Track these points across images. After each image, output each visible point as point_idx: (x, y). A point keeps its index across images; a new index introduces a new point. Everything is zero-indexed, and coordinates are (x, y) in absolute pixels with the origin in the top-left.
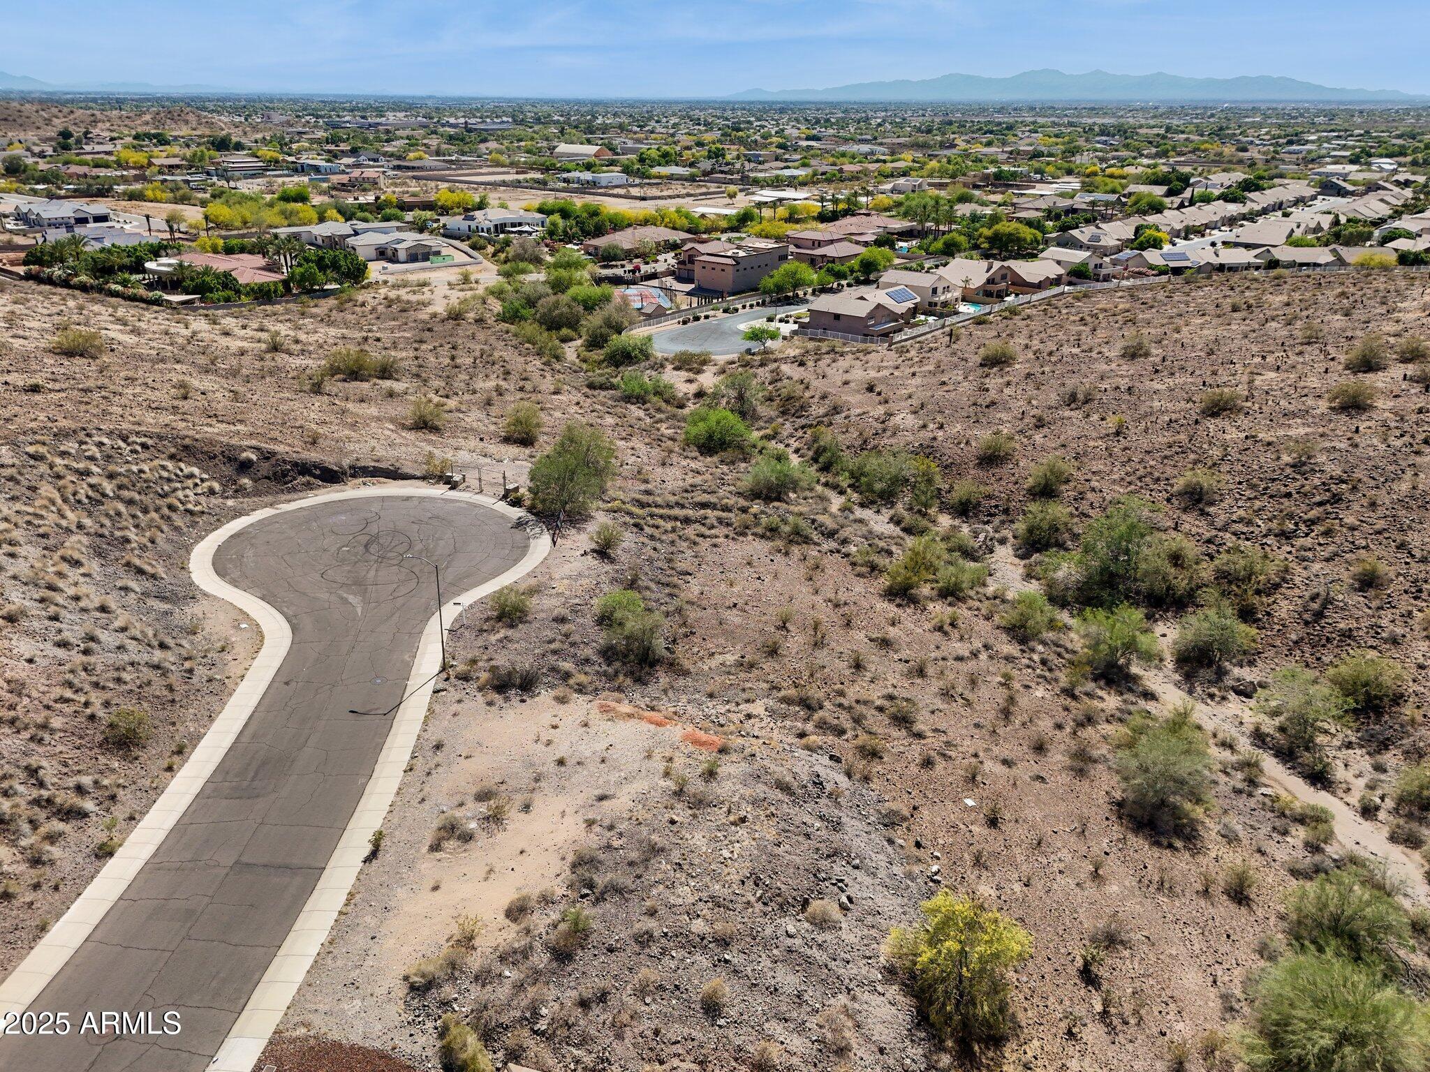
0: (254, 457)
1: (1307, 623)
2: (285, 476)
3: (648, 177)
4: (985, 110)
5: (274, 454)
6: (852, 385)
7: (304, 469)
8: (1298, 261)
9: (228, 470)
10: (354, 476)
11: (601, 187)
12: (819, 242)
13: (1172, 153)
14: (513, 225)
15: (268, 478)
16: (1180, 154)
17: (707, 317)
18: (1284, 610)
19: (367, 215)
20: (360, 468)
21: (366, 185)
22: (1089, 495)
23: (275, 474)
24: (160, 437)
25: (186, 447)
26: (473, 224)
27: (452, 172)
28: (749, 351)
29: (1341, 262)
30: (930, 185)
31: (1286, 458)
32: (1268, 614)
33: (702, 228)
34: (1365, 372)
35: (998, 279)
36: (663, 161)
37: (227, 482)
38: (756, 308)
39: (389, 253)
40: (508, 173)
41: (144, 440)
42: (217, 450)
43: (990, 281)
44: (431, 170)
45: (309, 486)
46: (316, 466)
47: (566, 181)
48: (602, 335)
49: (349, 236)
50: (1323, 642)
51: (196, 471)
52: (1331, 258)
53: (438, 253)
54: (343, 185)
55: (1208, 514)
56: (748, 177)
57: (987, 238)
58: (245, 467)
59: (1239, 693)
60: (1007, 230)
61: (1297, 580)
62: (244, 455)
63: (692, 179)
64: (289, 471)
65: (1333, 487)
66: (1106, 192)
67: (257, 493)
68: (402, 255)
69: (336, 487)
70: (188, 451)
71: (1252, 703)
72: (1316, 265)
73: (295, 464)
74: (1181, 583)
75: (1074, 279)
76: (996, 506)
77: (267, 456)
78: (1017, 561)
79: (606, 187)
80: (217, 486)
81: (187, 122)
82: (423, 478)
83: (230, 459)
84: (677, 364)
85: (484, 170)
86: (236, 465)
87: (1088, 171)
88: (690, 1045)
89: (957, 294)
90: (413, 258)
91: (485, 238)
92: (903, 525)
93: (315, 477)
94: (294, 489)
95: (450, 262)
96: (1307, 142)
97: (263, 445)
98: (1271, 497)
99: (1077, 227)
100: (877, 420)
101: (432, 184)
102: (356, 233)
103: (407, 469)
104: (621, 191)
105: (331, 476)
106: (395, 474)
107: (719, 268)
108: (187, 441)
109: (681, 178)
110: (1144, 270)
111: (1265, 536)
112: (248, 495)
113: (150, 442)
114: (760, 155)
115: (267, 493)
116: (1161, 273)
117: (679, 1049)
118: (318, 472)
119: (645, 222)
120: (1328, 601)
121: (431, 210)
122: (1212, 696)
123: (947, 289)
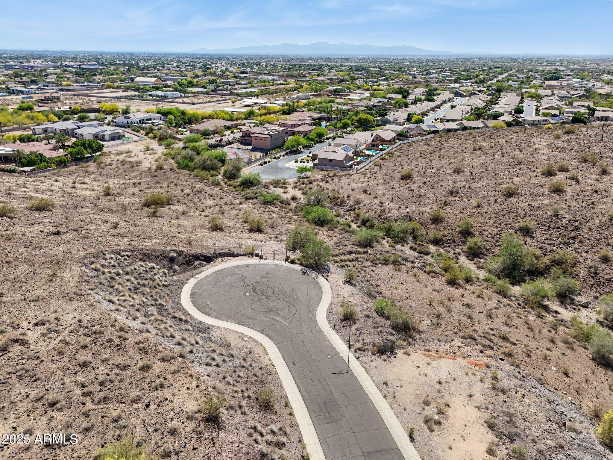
0: (175, 255)
1: (592, 277)
2: (190, 262)
3: (188, 93)
4: (304, 59)
5: (182, 252)
6: (356, 190)
7: (197, 257)
8: (472, 126)
9: (166, 262)
10: (217, 258)
11: (169, 99)
12: (295, 125)
13: (390, 79)
14: (147, 120)
15: (184, 264)
16: (392, 79)
17: (269, 162)
18: (582, 273)
19: (69, 116)
20: (218, 254)
21: (55, 100)
22: (484, 233)
23: (186, 261)
24: (132, 251)
25: (145, 254)
26: (130, 120)
27: (90, 92)
29: (487, 127)
30: (311, 95)
31: (549, 213)
32: (577, 275)
33: (234, 118)
34: (550, 176)
35: (375, 140)
36: (190, 85)
37: (170, 268)
38: (286, 156)
39: (100, 136)
40: (119, 92)
41: (127, 253)
42: (158, 253)
43: (373, 141)
44: (79, 91)
45: (202, 265)
46: (201, 255)
47: (151, 95)
48: (233, 174)
49: (76, 129)
50: (602, 284)
51: (154, 265)
52: (483, 125)
53: (124, 136)
54: (42, 100)
55: (534, 237)
56: (233, 93)
57: (356, 121)
58: (172, 260)
59: (583, 307)
60: (364, 117)
61: (581, 261)
62: (171, 254)
63: (207, 93)
64: (191, 259)
65: (574, 224)
66: (381, 98)
67: (182, 272)
68: (107, 138)
69: (212, 264)
70: (146, 256)
71: (589, 310)
72: (478, 128)
73: (193, 256)
74: (541, 266)
75: (399, 137)
76: (450, 240)
77: (180, 254)
78: (470, 262)
79: (172, 98)
80: (166, 271)
82: (245, 255)
83: (165, 257)
84: (275, 185)
85: (105, 90)
86: (169, 260)
87: (366, 88)
89: (364, 147)
90: (112, 138)
91: (138, 127)
92: (417, 250)
93: (203, 260)
94: (195, 268)
95: (132, 140)
96: (433, 73)
97: (176, 249)
98: (553, 229)
99: (387, 115)
100: (378, 205)
101: (87, 98)
102: (79, 128)
103: (236, 252)
104: (180, 100)
105: (208, 259)
106: (233, 255)
107: (263, 139)
108: (145, 251)
109: (202, 93)
110: (423, 132)
111: (560, 244)
112: (179, 273)
113: (130, 254)
114: (229, 82)
115: (187, 271)
116: (429, 134)
118: (202, 258)
119: (211, 117)
120: (596, 268)
121: (98, 112)
122: (574, 309)
123: (360, 145)
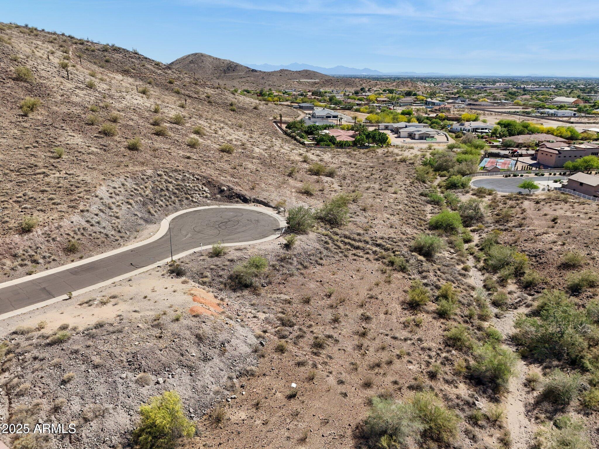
0: (226, 189)
2: (231, 197)
5: (232, 189)
7: (239, 196)
9: (216, 191)
10: (253, 202)
11: (556, 117)
15: (226, 196)
17: (522, 176)
20: (256, 200)
23: (229, 196)
24: (204, 177)
26: (463, 127)
27: (492, 107)
28: (520, 193)
37: (213, 195)
39: (413, 135)
42: (218, 184)
45: (237, 202)
46: (243, 196)
47: (542, 113)
49: (403, 128)
51: (207, 189)
53: (433, 137)
54: (436, 110)
58: (221, 191)
62: (224, 188)
64: (234, 196)
67: (220, 200)
68: (417, 137)
69: (245, 204)
70: (209, 183)
73: (236, 194)
77: (230, 189)
80: (209, 196)
81: (407, 86)
82: (274, 208)
83: (219, 188)
84: (477, 192)
85: (507, 107)
86: (220, 190)
88: (46, 387)
90: (419, 138)
93: (241, 199)
95: (434, 141)
97: (230, 186)
101: (474, 111)
102: (406, 127)
103: (271, 204)
105: (245, 200)
106: (266, 205)
108: (211, 180)
112: (216, 200)
113: (200, 178)
115: (223, 201)
117: (42, 386)
